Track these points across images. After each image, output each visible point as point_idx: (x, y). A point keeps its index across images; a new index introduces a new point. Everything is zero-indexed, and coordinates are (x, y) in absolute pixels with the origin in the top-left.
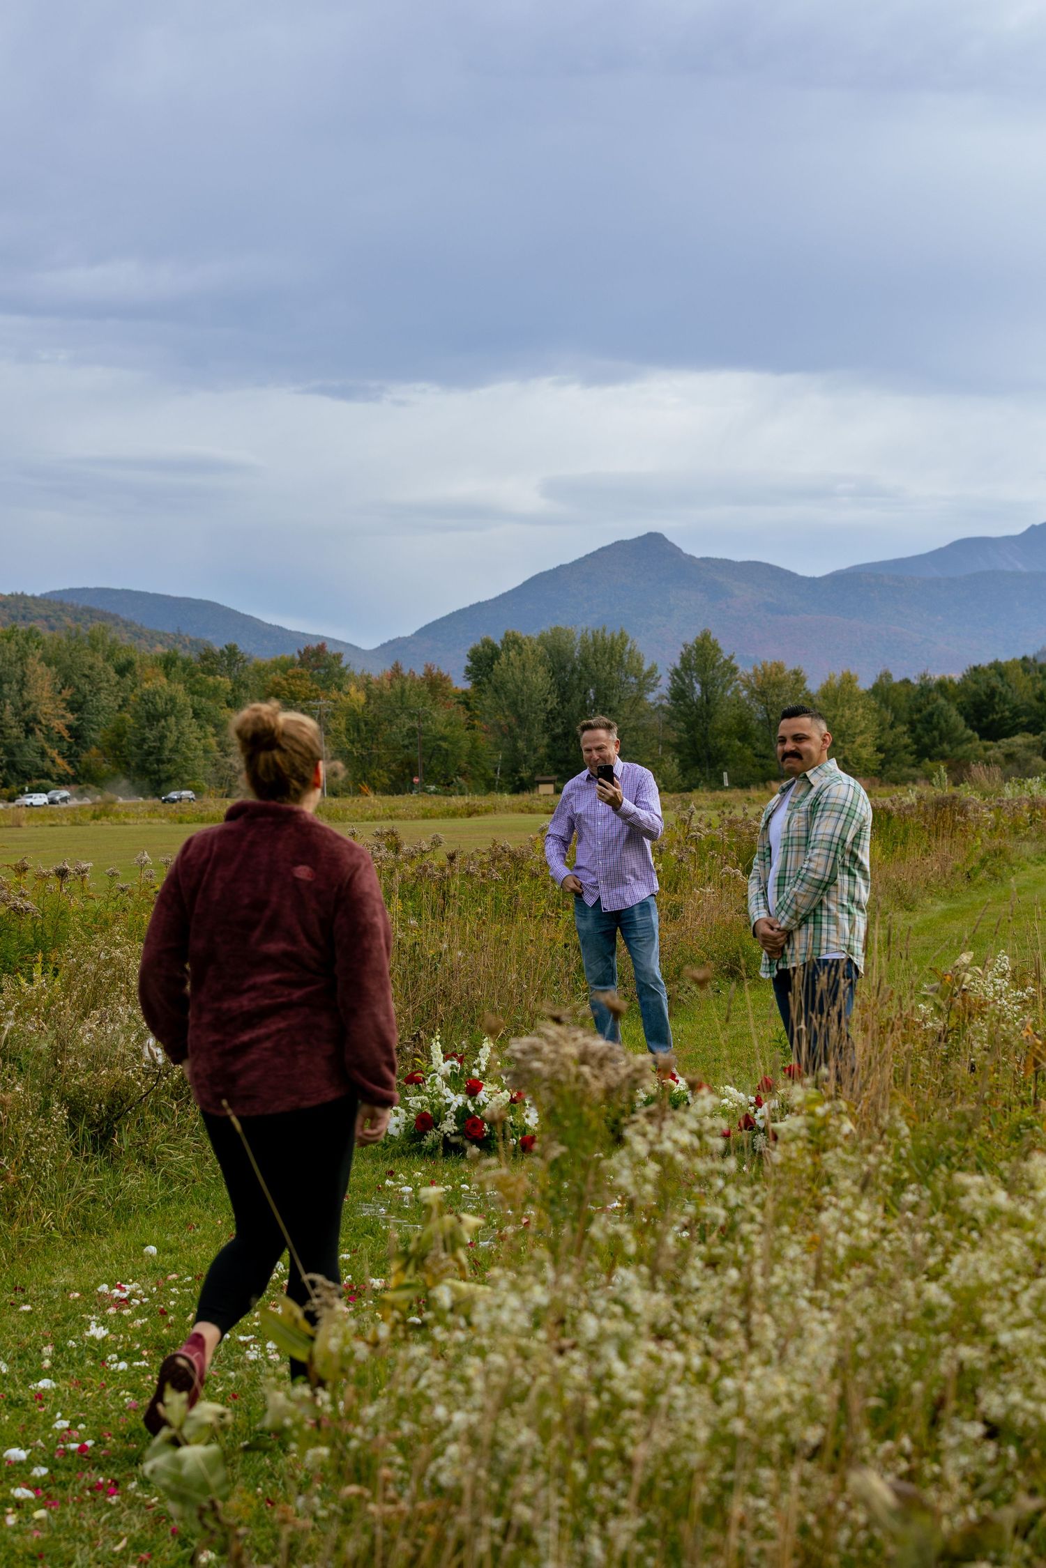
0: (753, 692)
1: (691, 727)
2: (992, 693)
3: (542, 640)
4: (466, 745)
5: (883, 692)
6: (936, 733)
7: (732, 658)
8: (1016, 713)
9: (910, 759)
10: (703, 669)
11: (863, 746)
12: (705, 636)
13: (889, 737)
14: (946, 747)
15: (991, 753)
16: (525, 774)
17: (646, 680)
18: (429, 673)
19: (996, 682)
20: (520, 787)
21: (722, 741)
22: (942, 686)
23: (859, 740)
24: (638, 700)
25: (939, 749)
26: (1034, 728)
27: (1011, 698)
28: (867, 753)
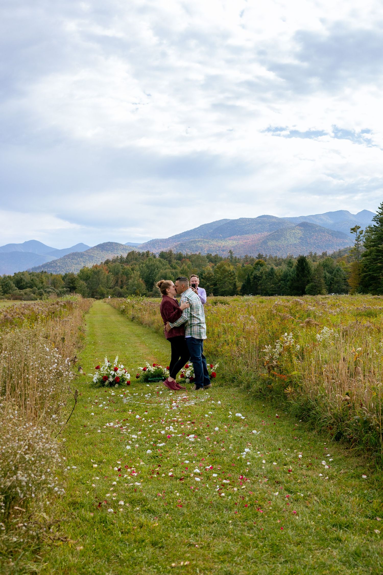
2: (21, 279)
6: (8, 288)
8: (27, 283)
9: (2, 294)
15: (21, 292)
19: (22, 276)
22: (9, 277)
25: (9, 291)
26: (31, 287)
27: (26, 280)
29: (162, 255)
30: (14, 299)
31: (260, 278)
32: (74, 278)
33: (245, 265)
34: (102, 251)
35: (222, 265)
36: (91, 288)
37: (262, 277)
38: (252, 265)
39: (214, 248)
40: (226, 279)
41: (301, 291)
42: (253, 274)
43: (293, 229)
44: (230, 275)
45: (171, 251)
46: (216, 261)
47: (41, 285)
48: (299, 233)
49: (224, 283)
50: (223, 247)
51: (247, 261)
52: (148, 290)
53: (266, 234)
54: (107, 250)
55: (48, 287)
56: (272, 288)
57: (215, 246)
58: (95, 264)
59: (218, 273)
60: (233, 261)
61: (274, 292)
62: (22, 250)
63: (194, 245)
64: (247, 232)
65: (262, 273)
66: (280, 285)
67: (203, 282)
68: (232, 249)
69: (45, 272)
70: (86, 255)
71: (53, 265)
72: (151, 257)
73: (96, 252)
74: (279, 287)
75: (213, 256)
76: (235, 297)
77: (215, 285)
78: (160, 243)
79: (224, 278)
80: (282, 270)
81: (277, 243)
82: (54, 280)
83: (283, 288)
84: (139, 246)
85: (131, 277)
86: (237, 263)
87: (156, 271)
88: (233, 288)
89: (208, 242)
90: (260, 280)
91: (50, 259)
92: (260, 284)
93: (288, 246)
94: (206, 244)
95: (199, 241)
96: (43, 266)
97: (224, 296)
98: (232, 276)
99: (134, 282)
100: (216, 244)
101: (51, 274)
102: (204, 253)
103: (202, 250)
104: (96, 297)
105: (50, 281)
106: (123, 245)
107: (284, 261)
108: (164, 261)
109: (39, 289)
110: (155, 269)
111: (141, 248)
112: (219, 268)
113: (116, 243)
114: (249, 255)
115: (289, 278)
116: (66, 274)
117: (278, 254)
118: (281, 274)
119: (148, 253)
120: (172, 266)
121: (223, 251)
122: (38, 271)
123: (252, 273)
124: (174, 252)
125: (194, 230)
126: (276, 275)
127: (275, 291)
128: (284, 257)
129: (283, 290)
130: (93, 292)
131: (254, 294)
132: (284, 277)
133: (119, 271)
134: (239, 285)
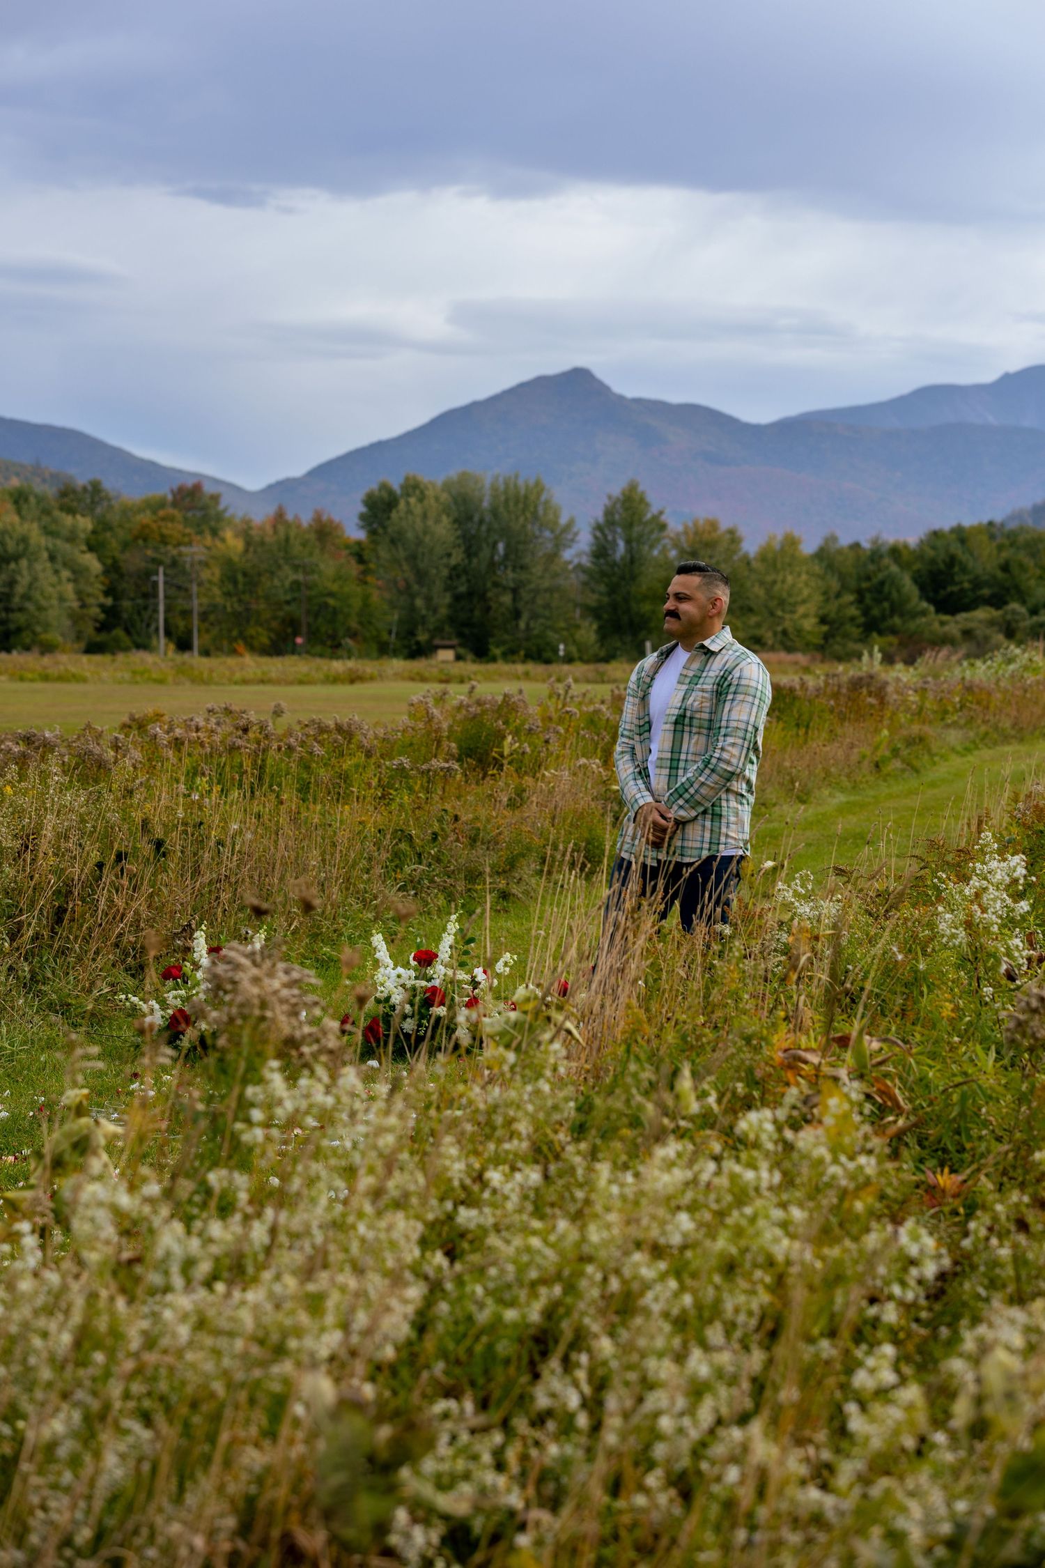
1: (613, 589)
2: (952, 561)
3: (447, 486)
4: (357, 603)
5: (828, 557)
6: (886, 605)
7: (661, 513)
8: (977, 584)
9: (857, 632)
10: (629, 526)
11: (805, 616)
12: (633, 487)
13: (832, 608)
14: (897, 620)
15: (947, 628)
16: (422, 637)
17: (563, 537)
18: (318, 518)
19: (956, 549)
20: (417, 652)
21: (645, 607)
22: (895, 552)
23: (801, 610)
24: (553, 557)
25: (890, 622)
26: (997, 601)
27: (973, 567)
28: (809, 624)
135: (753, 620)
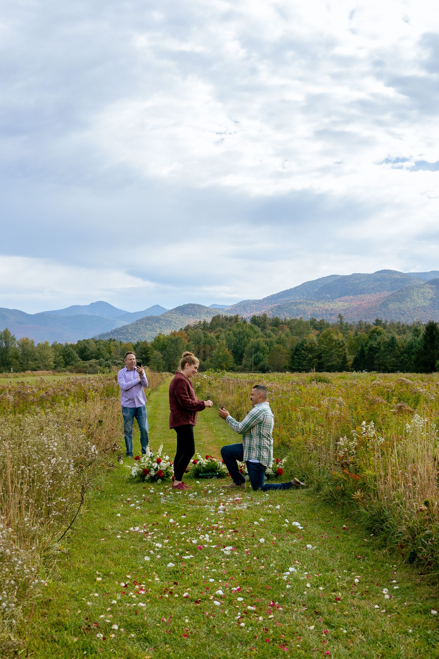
0: (20, 345)
1: (2, 355)
2: (86, 348)
5: (55, 347)
6: (70, 358)
7: (14, 336)
8: (92, 353)
9: (64, 365)
10: (5, 339)
12: (7, 330)
13: (57, 359)
14: (73, 362)
15: (85, 364)
19: (86, 345)
21: (11, 359)
22: (72, 346)
23: (50, 360)
25: (71, 363)
26: (97, 358)
27: (91, 349)
28: (52, 363)
29: (254, 320)
30: (77, 372)
31: (377, 350)
32: (147, 347)
33: (359, 333)
34: (182, 315)
35: (329, 333)
36: (167, 361)
37: (379, 349)
38: (367, 333)
39: (319, 311)
40: (334, 351)
41: (430, 367)
42: (368, 345)
43: (421, 287)
44: (338, 346)
45: (265, 315)
46: (321, 328)
47: (108, 356)
48: (430, 292)
49: (331, 356)
50: (332, 310)
51: (361, 328)
52: (237, 363)
53: (386, 293)
54: (188, 314)
55: (117, 358)
56: (393, 362)
57: (321, 309)
58: (173, 331)
59: (323, 344)
60: (344, 327)
61: (394, 368)
62: (88, 314)
63: (295, 308)
64: (362, 292)
65: (379, 343)
66: (403, 360)
67: (305, 354)
68: (343, 313)
69: (114, 340)
70: (162, 320)
71: (123, 331)
72: (240, 322)
73: (175, 316)
74: (401, 362)
75: (318, 322)
76: (344, 374)
77: (319, 357)
78: (252, 306)
79: (331, 349)
80: (405, 340)
81: (401, 306)
82: (124, 349)
83: (406, 363)
84: (226, 309)
85: (215, 347)
86: (349, 331)
87: (246, 340)
88: (342, 363)
89: (312, 304)
90: (377, 352)
91: (120, 324)
92: (377, 358)
93: (415, 309)
94: (310, 306)
95: (300, 303)
96: (112, 333)
97: (331, 372)
98: (341, 347)
99: (218, 353)
100: (322, 306)
101: (121, 342)
102: (307, 318)
103: (304, 314)
104: (173, 370)
105: (119, 350)
106: (207, 308)
107: (409, 328)
108: (256, 328)
109: (106, 360)
110: (244, 337)
111: (229, 311)
112: (325, 336)
113: (199, 305)
114: (364, 320)
115: (414, 350)
116: (138, 343)
117: (402, 319)
118: (404, 345)
119: (236, 318)
120: (266, 334)
121: (331, 315)
122: (107, 338)
123: (367, 343)
124: (270, 316)
125: (295, 288)
126: (397, 346)
127: (397, 366)
128: (410, 323)
129: (407, 365)
130: (170, 365)
131: (369, 371)
132: (408, 349)
133: (200, 339)
134: (351, 358)
135: (37, 362)
